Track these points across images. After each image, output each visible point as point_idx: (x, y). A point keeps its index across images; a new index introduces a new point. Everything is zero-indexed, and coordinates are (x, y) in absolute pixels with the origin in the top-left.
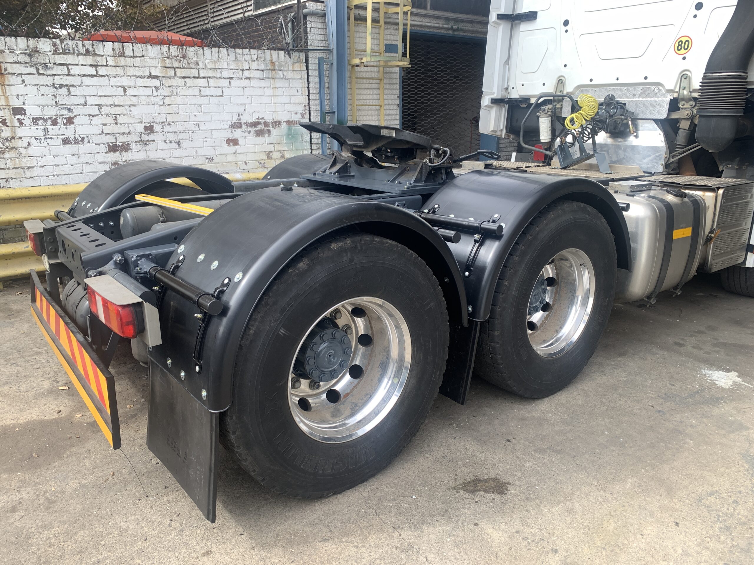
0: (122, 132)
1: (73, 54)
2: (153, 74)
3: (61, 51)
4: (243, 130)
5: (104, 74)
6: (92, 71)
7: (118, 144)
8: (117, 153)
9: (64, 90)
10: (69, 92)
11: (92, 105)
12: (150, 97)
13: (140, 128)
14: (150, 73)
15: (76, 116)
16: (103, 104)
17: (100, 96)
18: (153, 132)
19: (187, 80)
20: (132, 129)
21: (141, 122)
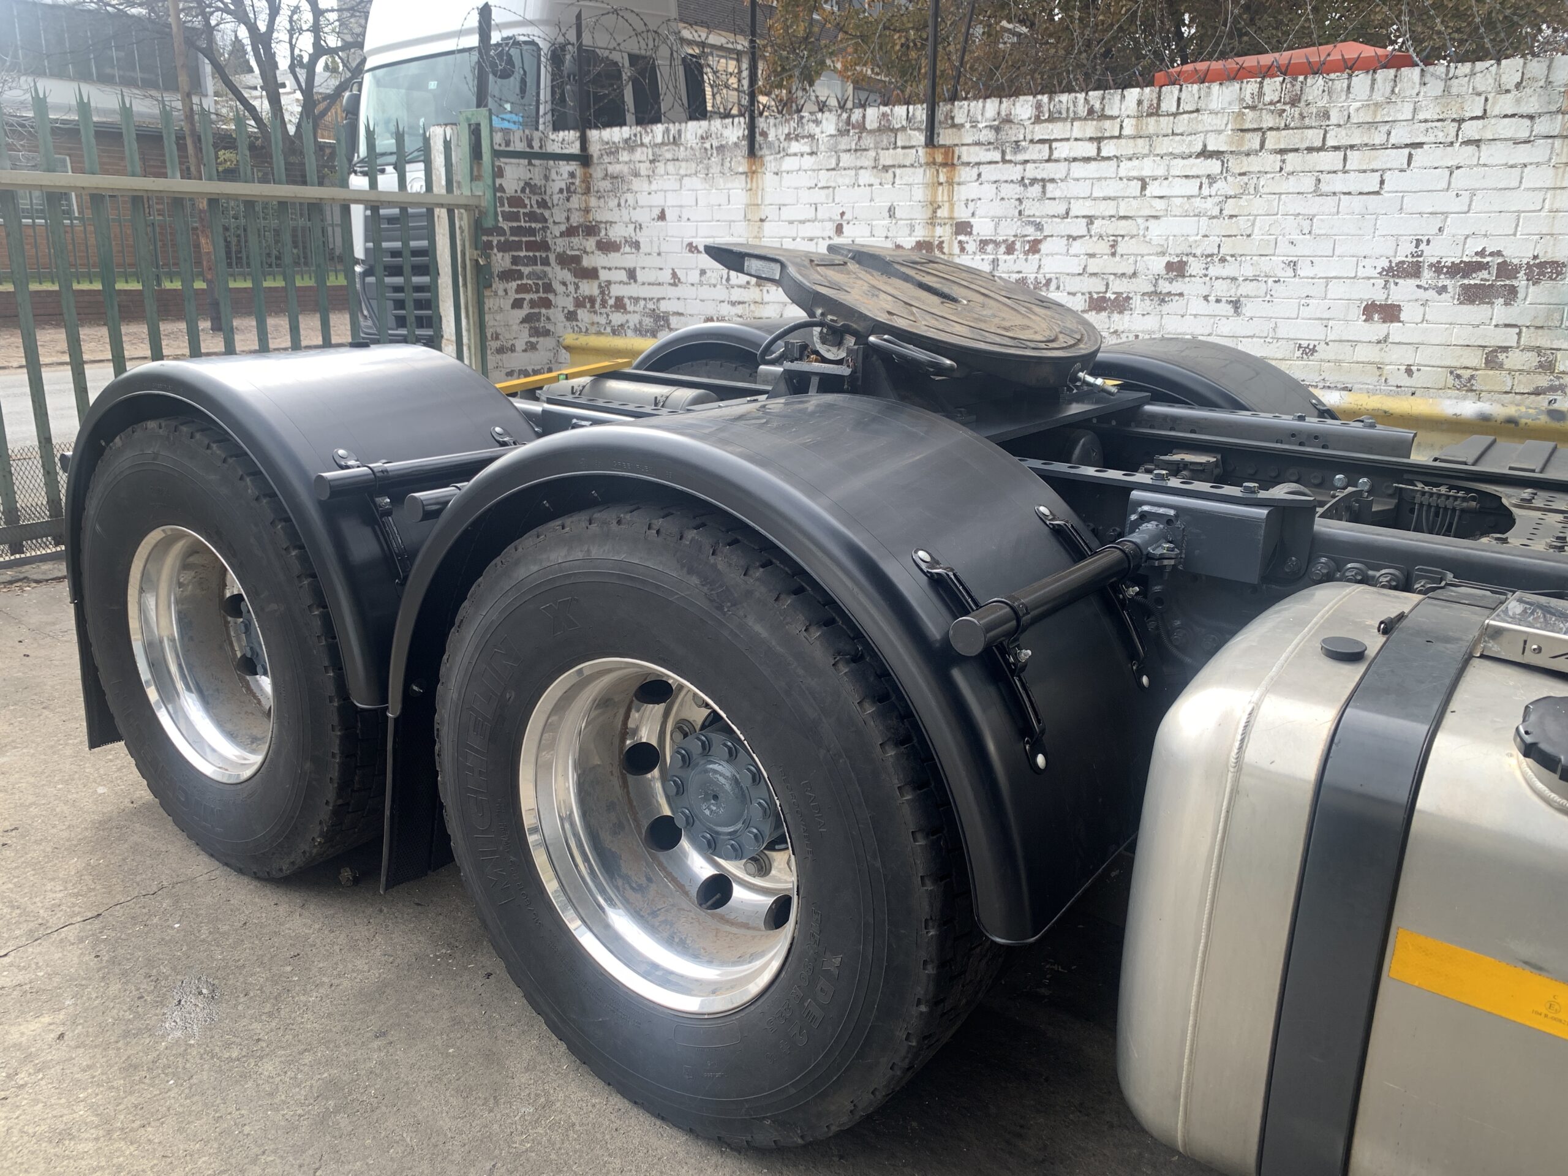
0: (1120, 272)
1: (1066, 119)
2: (1211, 147)
3: (1047, 116)
4: (1423, 283)
5: (1111, 155)
6: (1090, 149)
7: (1108, 295)
8: (1104, 314)
9: (1037, 189)
10: (1044, 192)
11: (1077, 217)
12: (1193, 200)
13: (1158, 265)
14: (1205, 146)
15: (1046, 237)
16: (1098, 214)
17: (1095, 199)
18: (1184, 276)
19: (1290, 157)
20: (1141, 267)
21: (1163, 254)
